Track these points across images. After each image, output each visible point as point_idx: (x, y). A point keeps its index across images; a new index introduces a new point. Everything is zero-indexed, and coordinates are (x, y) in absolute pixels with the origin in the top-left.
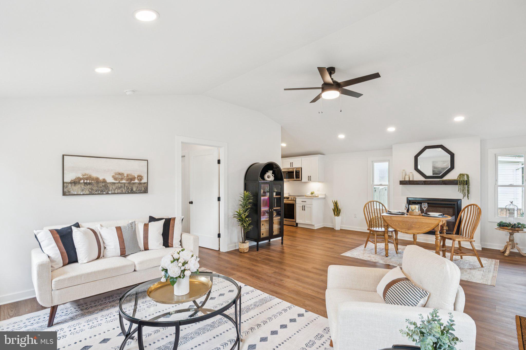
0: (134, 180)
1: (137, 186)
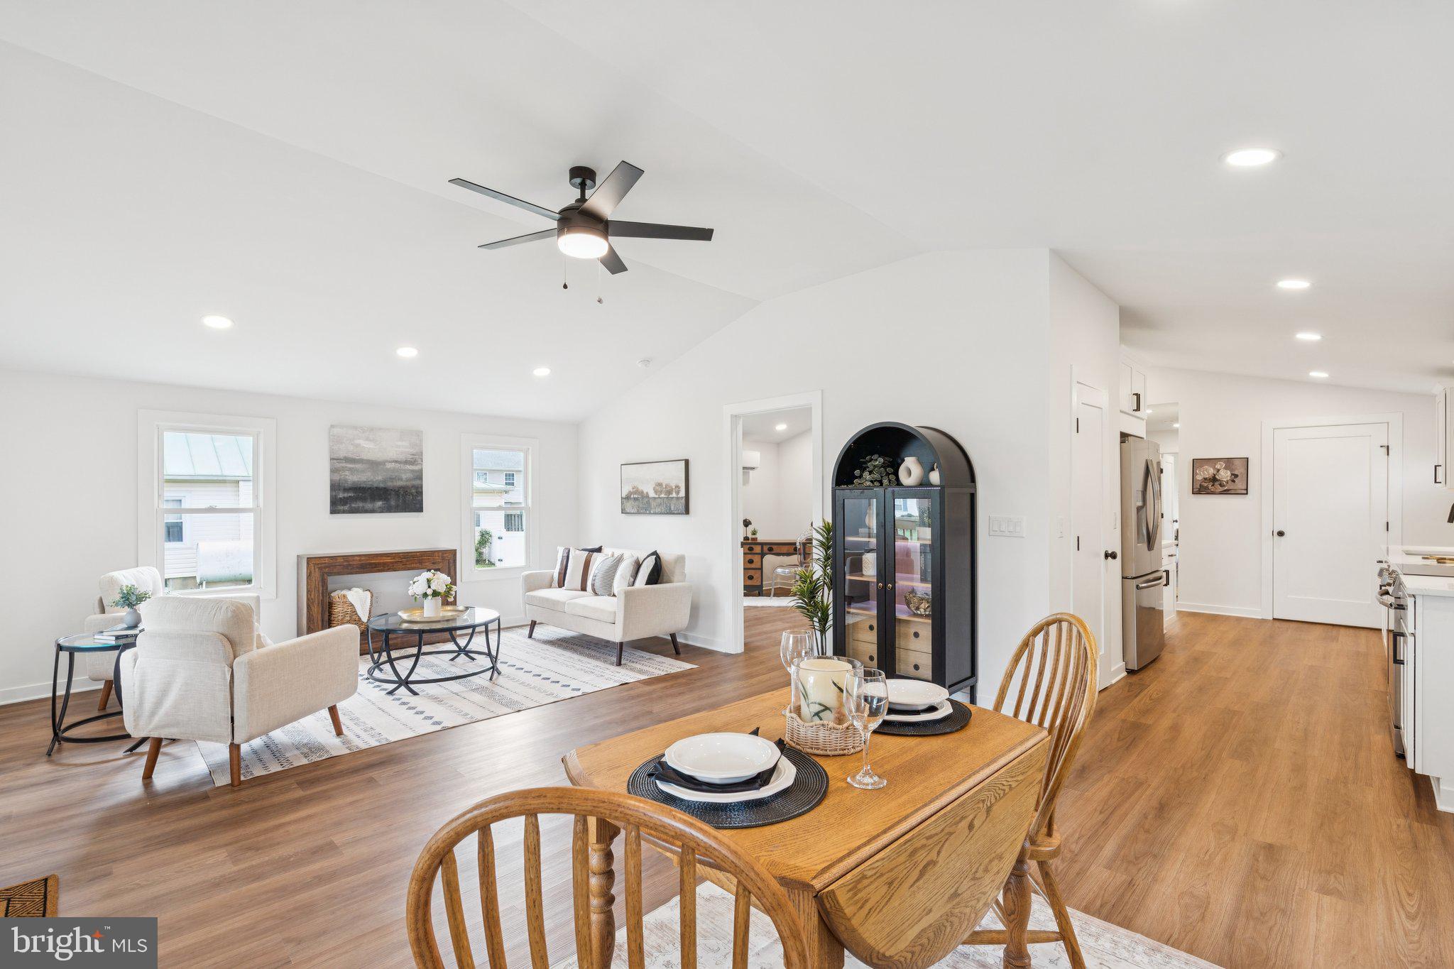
0: (672, 494)
1: (673, 502)
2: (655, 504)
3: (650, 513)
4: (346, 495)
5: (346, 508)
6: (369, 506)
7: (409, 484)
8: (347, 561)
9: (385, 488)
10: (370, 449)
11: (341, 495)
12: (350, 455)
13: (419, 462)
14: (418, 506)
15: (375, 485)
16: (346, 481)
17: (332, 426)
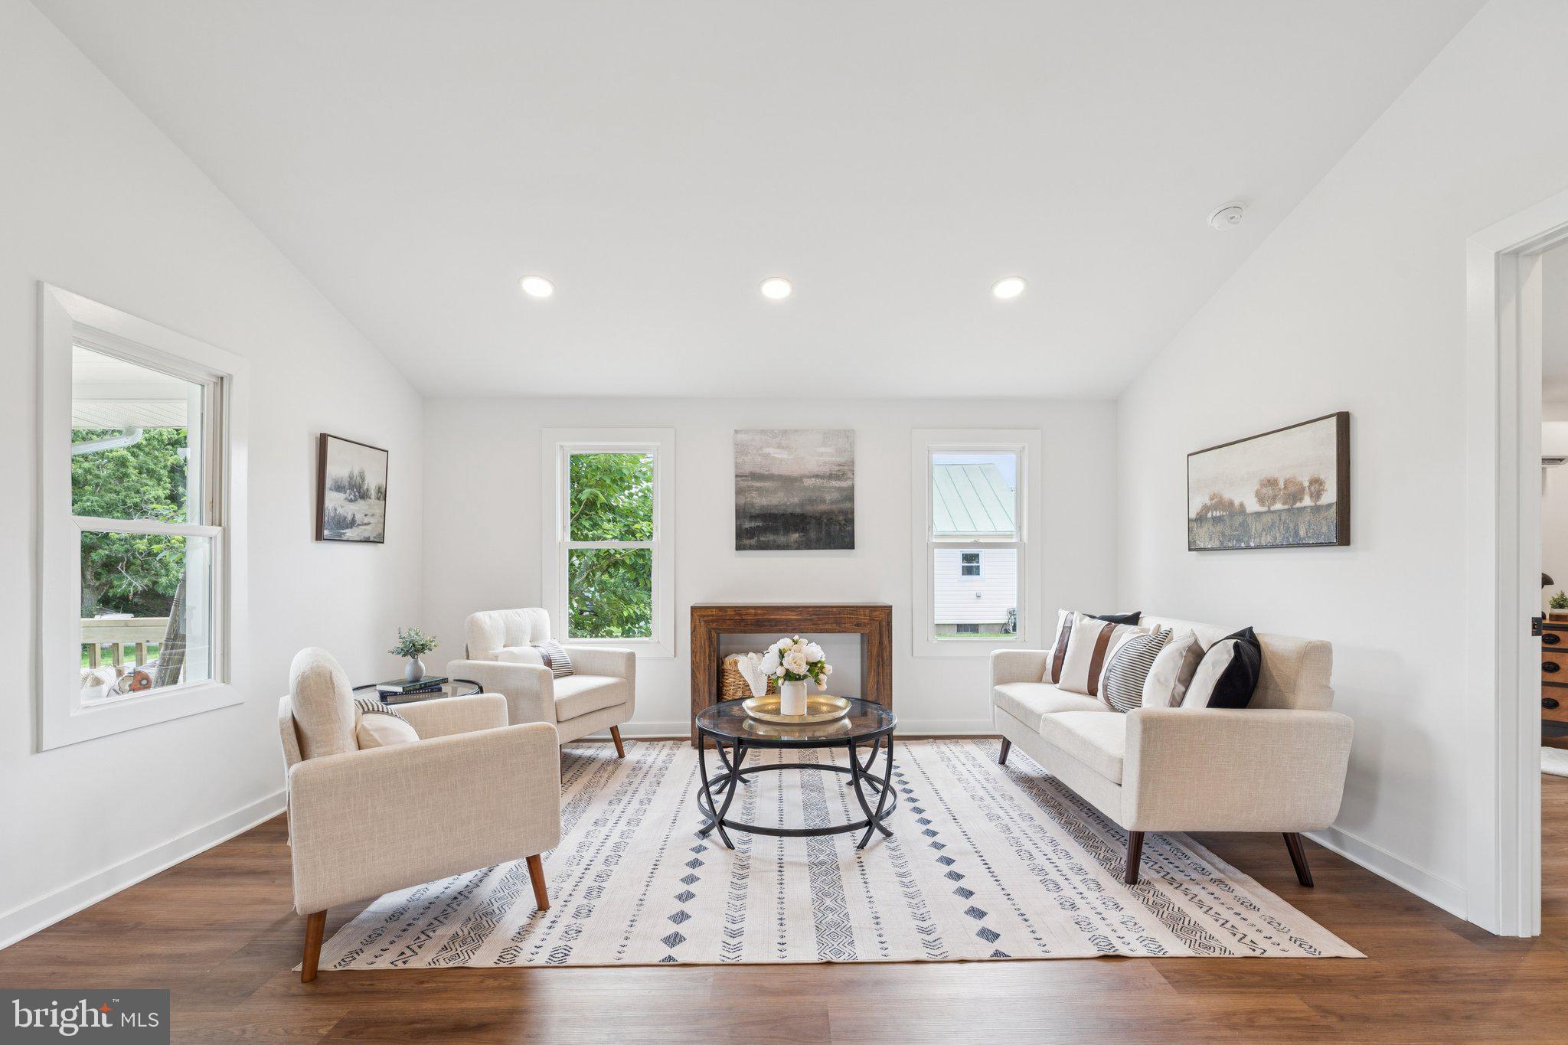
0: (1301, 500)
1: (1307, 519)
2: (1259, 527)
3: (1248, 548)
4: (753, 524)
5: (753, 542)
6: (782, 539)
7: (834, 507)
8: (737, 614)
9: (802, 515)
10: (783, 460)
11: (747, 525)
12: (758, 470)
13: (850, 475)
14: (847, 540)
15: (790, 510)
16: (753, 505)
17: (736, 432)
